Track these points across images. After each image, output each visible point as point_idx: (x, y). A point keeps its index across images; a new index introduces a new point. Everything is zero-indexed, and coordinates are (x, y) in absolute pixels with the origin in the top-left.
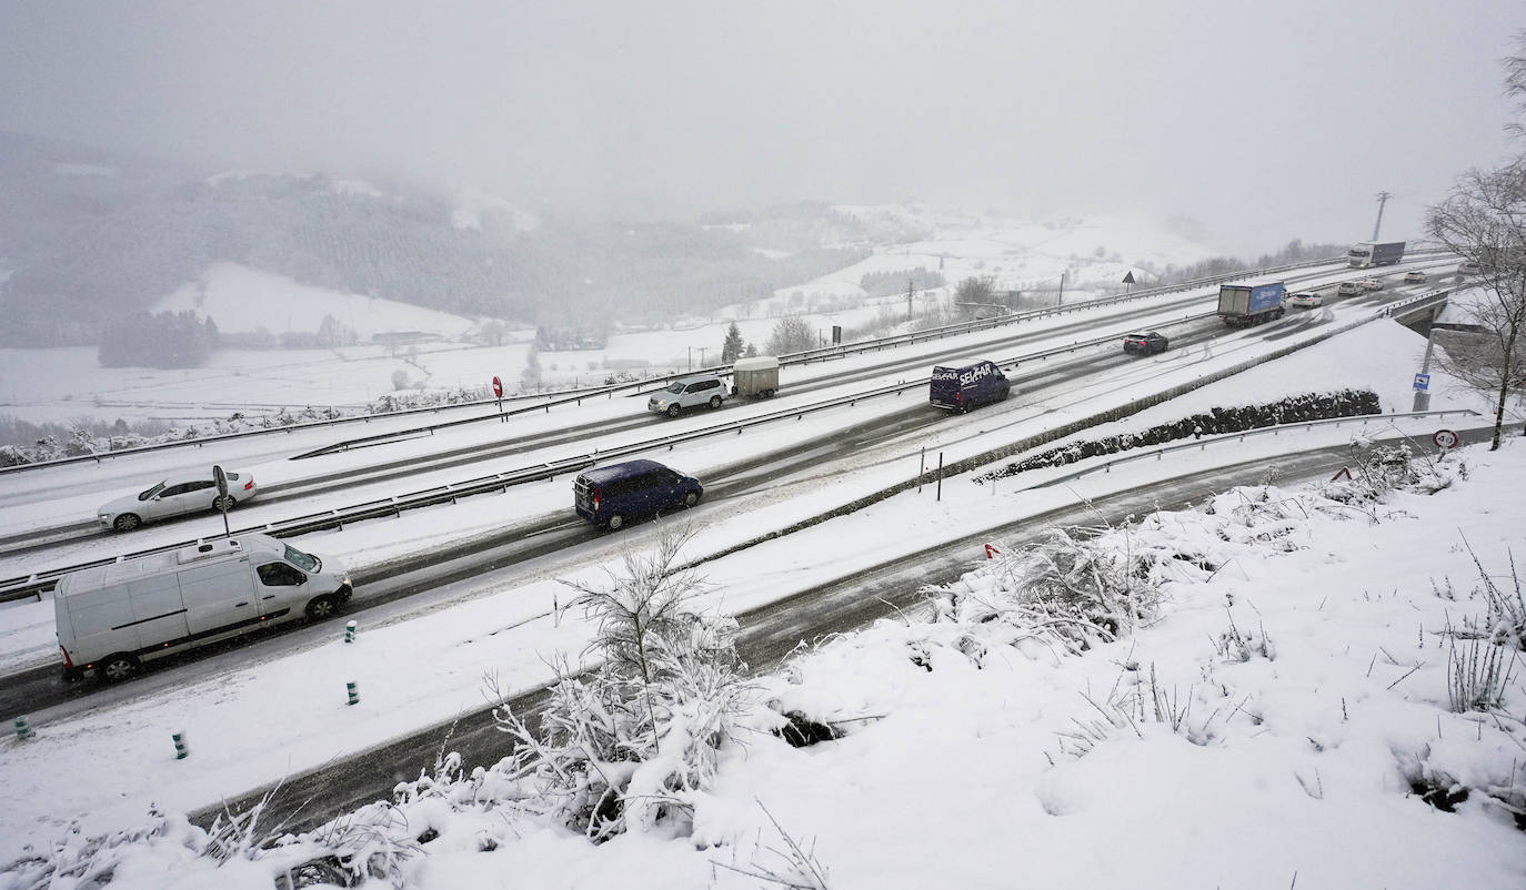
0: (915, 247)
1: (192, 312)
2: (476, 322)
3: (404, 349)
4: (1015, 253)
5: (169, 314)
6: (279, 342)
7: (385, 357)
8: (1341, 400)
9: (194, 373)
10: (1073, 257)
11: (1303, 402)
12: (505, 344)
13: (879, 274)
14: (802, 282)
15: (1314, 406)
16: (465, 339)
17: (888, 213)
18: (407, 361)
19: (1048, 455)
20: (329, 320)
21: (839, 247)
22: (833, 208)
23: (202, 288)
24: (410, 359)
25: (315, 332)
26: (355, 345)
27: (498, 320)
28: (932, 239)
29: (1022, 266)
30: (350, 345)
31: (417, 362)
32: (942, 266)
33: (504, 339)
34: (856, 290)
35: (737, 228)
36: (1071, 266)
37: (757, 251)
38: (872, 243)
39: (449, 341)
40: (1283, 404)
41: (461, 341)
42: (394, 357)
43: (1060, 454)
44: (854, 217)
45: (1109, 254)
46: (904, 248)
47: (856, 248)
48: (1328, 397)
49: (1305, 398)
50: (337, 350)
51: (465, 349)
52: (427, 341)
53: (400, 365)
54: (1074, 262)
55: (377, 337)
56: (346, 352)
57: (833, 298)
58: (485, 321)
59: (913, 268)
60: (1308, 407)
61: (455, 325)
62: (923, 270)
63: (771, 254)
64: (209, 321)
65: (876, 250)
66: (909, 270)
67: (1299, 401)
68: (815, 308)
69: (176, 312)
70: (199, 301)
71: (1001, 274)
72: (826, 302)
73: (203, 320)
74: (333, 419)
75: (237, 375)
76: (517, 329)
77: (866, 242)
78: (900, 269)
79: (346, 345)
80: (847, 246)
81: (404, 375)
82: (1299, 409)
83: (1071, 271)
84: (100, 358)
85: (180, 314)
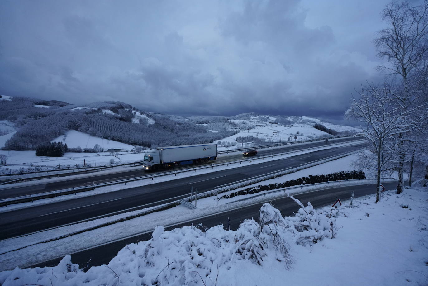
0: (250, 131)
1: (62, 142)
2: (135, 147)
3: (115, 153)
4: (276, 133)
5: (55, 143)
6: (83, 151)
7: (110, 155)
8: (352, 174)
9: (59, 158)
10: (291, 134)
11: (340, 174)
12: (141, 153)
13: (241, 137)
14: (221, 139)
15: (344, 175)
16: (132, 151)
17: (244, 122)
18: (115, 156)
19: (247, 190)
20: (97, 145)
21: (231, 130)
22: (230, 120)
23: (66, 136)
24: (116, 156)
25: (93, 149)
26: (103, 152)
27: (141, 146)
28: (255, 129)
29: (278, 136)
30: (102, 152)
31: (118, 157)
32: (257, 136)
33: (141, 151)
34: (235, 141)
35: (205, 125)
36: (290, 136)
37: (210, 130)
38: (239, 129)
39: (127, 152)
40: (333, 174)
41: (131, 152)
42: (112, 155)
43: (252, 189)
44: (235, 123)
45: (300, 134)
46: (247, 131)
47: (235, 131)
48: (348, 172)
49: (341, 173)
50: (98, 153)
51: (131, 154)
52: (122, 152)
53: (113, 157)
54: (291, 135)
55: (109, 150)
56: (101, 154)
57: (229, 143)
58: (138, 146)
59: (250, 136)
60: (342, 175)
61: (130, 147)
62: (252, 136)
63: (213, 131)
64: (66, 145)
65: (240, 131)
66: (248, 136)
67: (339, 174)
68: (223, 145)
69: (57, 142)
70: (64, 140)
71: (272, 138)
72: (226, 144)
73: (64, 145)
74: (38, 171)
75: (71, 159)
76: (146, 149)
77: (238, 129)
78: (246, 136)
79: (100, 152)
80: (233, 130)
81: (113, 160)
82: (338, 176)
83: (290, 138)
84: (36, 154)
85: (58, 143)
